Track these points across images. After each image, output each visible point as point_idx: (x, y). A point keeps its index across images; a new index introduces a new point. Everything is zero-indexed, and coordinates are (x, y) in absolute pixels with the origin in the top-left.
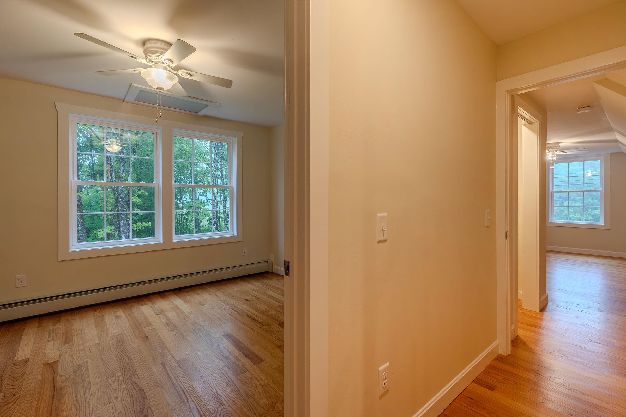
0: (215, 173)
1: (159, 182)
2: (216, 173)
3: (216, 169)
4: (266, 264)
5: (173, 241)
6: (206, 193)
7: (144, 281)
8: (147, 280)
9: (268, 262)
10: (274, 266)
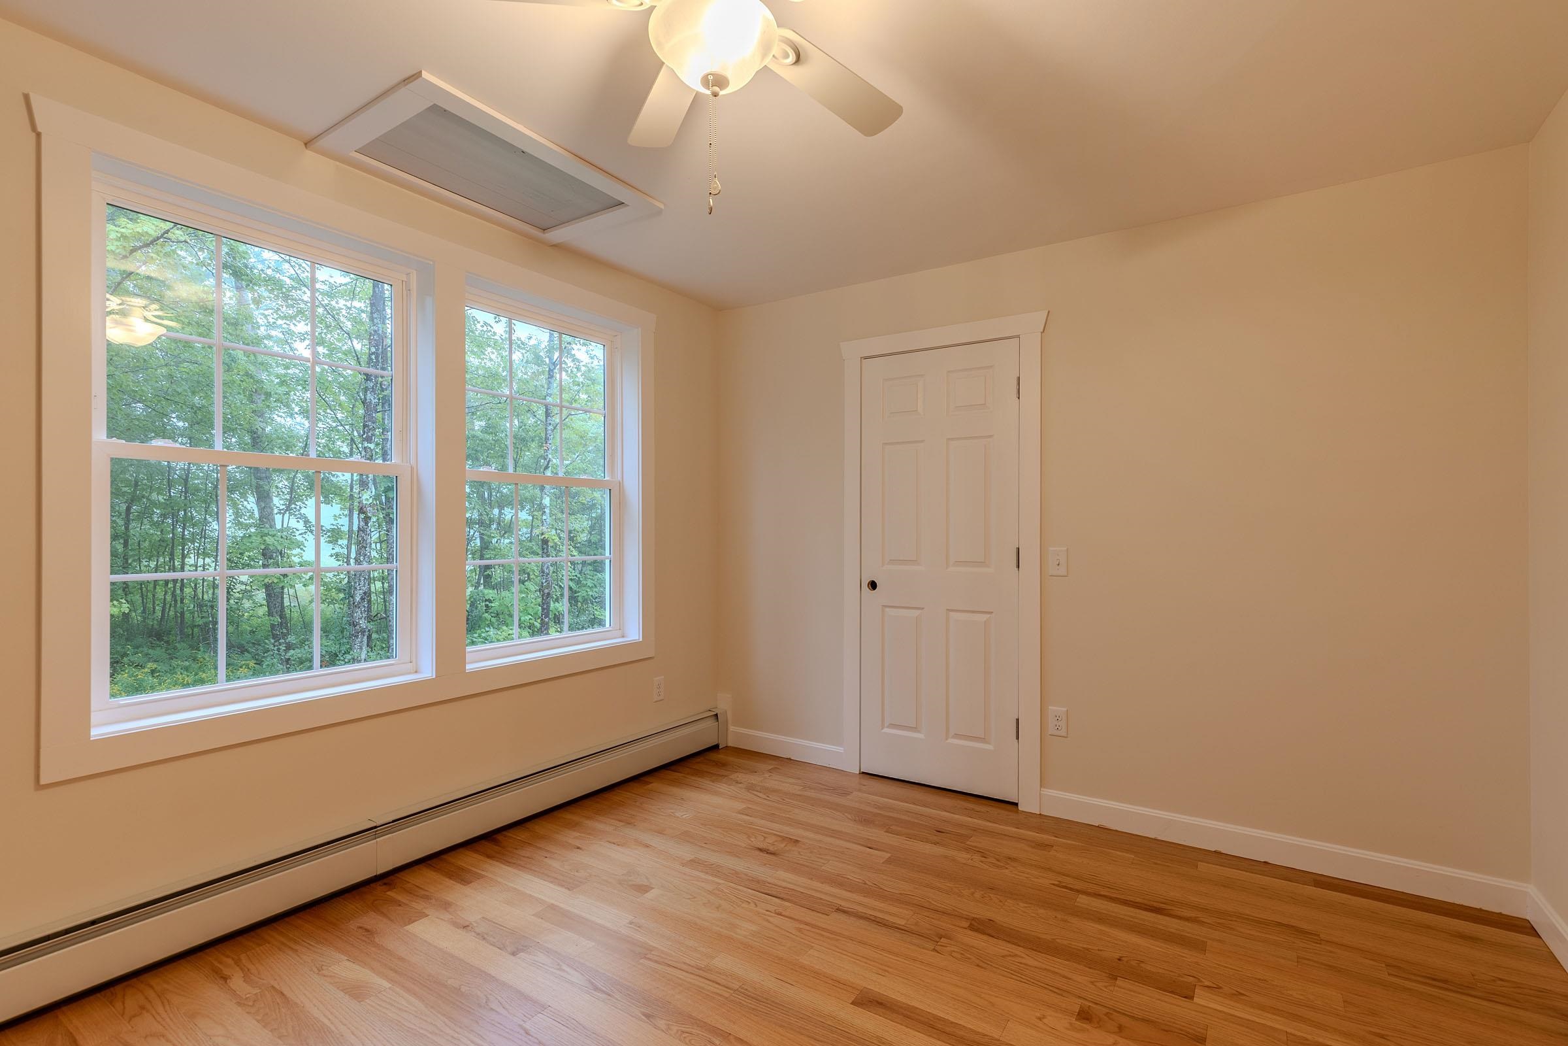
0: (366, 444)
1: (413, 462)
2: (369, 445)
3: (370, 434)
4: (711, 723)
5: (470, 667)
6: (298, 507)
7: (379, 823)
8: (391, 819)
9: (716, 715)
10: (732, 728)
